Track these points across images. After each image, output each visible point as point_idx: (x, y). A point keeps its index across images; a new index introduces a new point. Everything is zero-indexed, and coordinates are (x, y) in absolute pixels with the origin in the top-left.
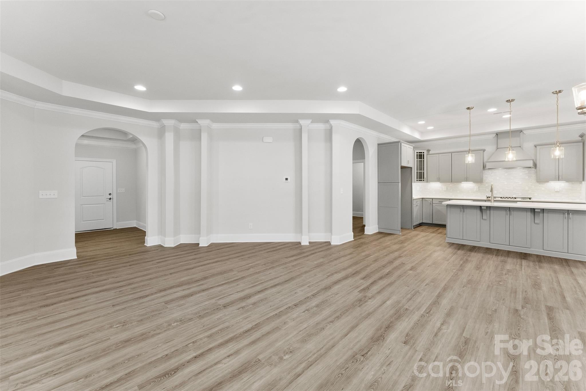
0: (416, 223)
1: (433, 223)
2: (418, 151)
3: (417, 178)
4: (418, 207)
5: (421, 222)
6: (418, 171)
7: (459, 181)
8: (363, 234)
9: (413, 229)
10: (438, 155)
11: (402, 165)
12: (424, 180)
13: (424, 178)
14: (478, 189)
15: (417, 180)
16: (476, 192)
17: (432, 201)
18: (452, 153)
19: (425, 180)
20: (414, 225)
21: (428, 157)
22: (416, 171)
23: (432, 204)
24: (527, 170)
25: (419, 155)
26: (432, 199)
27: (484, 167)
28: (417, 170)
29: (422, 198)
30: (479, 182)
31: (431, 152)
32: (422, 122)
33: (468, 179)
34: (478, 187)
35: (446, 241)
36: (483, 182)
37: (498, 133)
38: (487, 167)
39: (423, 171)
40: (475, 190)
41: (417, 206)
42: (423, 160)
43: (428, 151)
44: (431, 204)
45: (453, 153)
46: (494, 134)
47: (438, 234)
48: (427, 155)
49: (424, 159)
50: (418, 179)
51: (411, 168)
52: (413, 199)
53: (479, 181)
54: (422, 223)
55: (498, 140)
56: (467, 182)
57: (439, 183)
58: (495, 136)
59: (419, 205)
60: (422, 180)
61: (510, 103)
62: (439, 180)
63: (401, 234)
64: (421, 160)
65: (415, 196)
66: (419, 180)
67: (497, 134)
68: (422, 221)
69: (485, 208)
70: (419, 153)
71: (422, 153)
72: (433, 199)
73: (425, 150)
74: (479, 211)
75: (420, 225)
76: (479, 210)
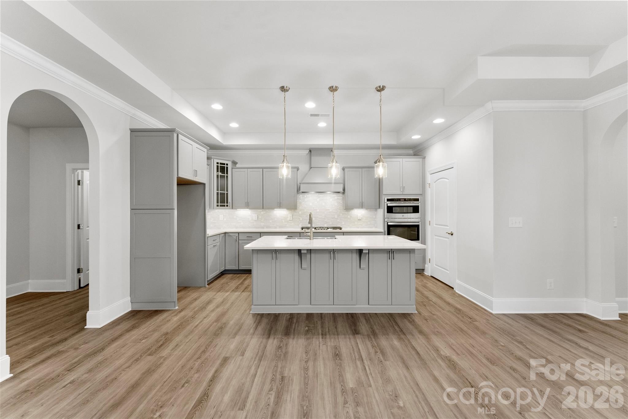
0: (211, 276)
1: (240, 269)
2: (220, 161)
3: (218, 202)
4: (216, 248)
5: (223, 269)
6: (219, 192)
7: (272, 208)
8: (83, 329)
9: (207, 286)
10: (247, 169)
11: (180, 176)
12: (227, 206)
13: (227, 203)
14: (292, 218)
15: (218, 206)
16: (289, 221)
17: (238, 236)
18: (263, 168)
19: (229, 206)
20: (208, 280)
21: (233, 171)
22: (216, 191)
23: (239, 241)
24: (336, 196)
25: (220, 167)
26: (238, 234)
27: (298, 190)
28: (218, 190)
29: (225, 233)
30: (292, 209)
31: (238, 166)
32: (217, 107)
33: (281, 205)
34: (291, 215)
35: (251, 312)
36: (298, 209)
37: (311, 148)
38: (302, 190)
39: (226, 192)
40: (288, 219)
41: (214, 246)
42: (226, 175)
43: (234, 163)
44: (237, 241)
45: (265, 168)
46: (307, 149)
47: (243, 291)
48: (232, 169)
49: (227, 173)
50: (219, 204)
51: (204, 184)
52: (207, 236)
53: (293, 207)
54: (225, 270)
55: (312, 158)
56: (280, 208)
57: (248, 209)
58: (307, 153)
59: (218, 244)
60: (224, 206)
61: (333, 93)
62: (247, 206)
63: (177, 308)
64: (224, 175)
65: (210, 232)
66: (221, 206)
67: (310, 151)
68: (224, 267)
69: (306, 252)
70: (221, 164)
71: (224, 164)
72: (240, 234)
73: (229, 161)
74: (297, 257)
75: (223, 274)
76: (298, 254)
